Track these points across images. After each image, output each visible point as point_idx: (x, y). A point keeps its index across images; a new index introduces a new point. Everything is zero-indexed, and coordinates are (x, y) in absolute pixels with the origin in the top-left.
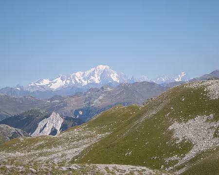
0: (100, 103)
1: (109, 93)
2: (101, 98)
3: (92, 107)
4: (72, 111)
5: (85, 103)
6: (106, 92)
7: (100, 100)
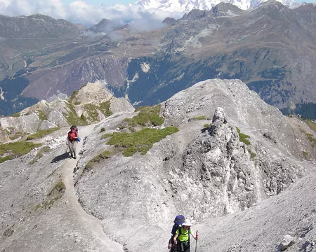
0: (200, 45)
1: (229, 22)
2: (205, 33)
3: (178, 54)
4: (123, 61)
5: (162, 45)
6: (220, 21)
7: (201, 40)
